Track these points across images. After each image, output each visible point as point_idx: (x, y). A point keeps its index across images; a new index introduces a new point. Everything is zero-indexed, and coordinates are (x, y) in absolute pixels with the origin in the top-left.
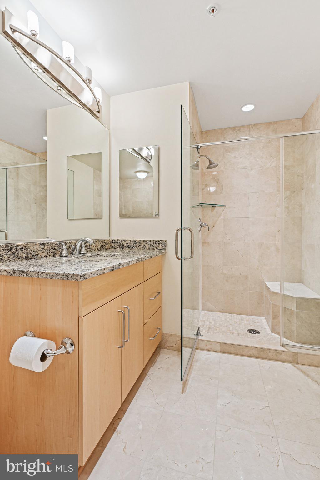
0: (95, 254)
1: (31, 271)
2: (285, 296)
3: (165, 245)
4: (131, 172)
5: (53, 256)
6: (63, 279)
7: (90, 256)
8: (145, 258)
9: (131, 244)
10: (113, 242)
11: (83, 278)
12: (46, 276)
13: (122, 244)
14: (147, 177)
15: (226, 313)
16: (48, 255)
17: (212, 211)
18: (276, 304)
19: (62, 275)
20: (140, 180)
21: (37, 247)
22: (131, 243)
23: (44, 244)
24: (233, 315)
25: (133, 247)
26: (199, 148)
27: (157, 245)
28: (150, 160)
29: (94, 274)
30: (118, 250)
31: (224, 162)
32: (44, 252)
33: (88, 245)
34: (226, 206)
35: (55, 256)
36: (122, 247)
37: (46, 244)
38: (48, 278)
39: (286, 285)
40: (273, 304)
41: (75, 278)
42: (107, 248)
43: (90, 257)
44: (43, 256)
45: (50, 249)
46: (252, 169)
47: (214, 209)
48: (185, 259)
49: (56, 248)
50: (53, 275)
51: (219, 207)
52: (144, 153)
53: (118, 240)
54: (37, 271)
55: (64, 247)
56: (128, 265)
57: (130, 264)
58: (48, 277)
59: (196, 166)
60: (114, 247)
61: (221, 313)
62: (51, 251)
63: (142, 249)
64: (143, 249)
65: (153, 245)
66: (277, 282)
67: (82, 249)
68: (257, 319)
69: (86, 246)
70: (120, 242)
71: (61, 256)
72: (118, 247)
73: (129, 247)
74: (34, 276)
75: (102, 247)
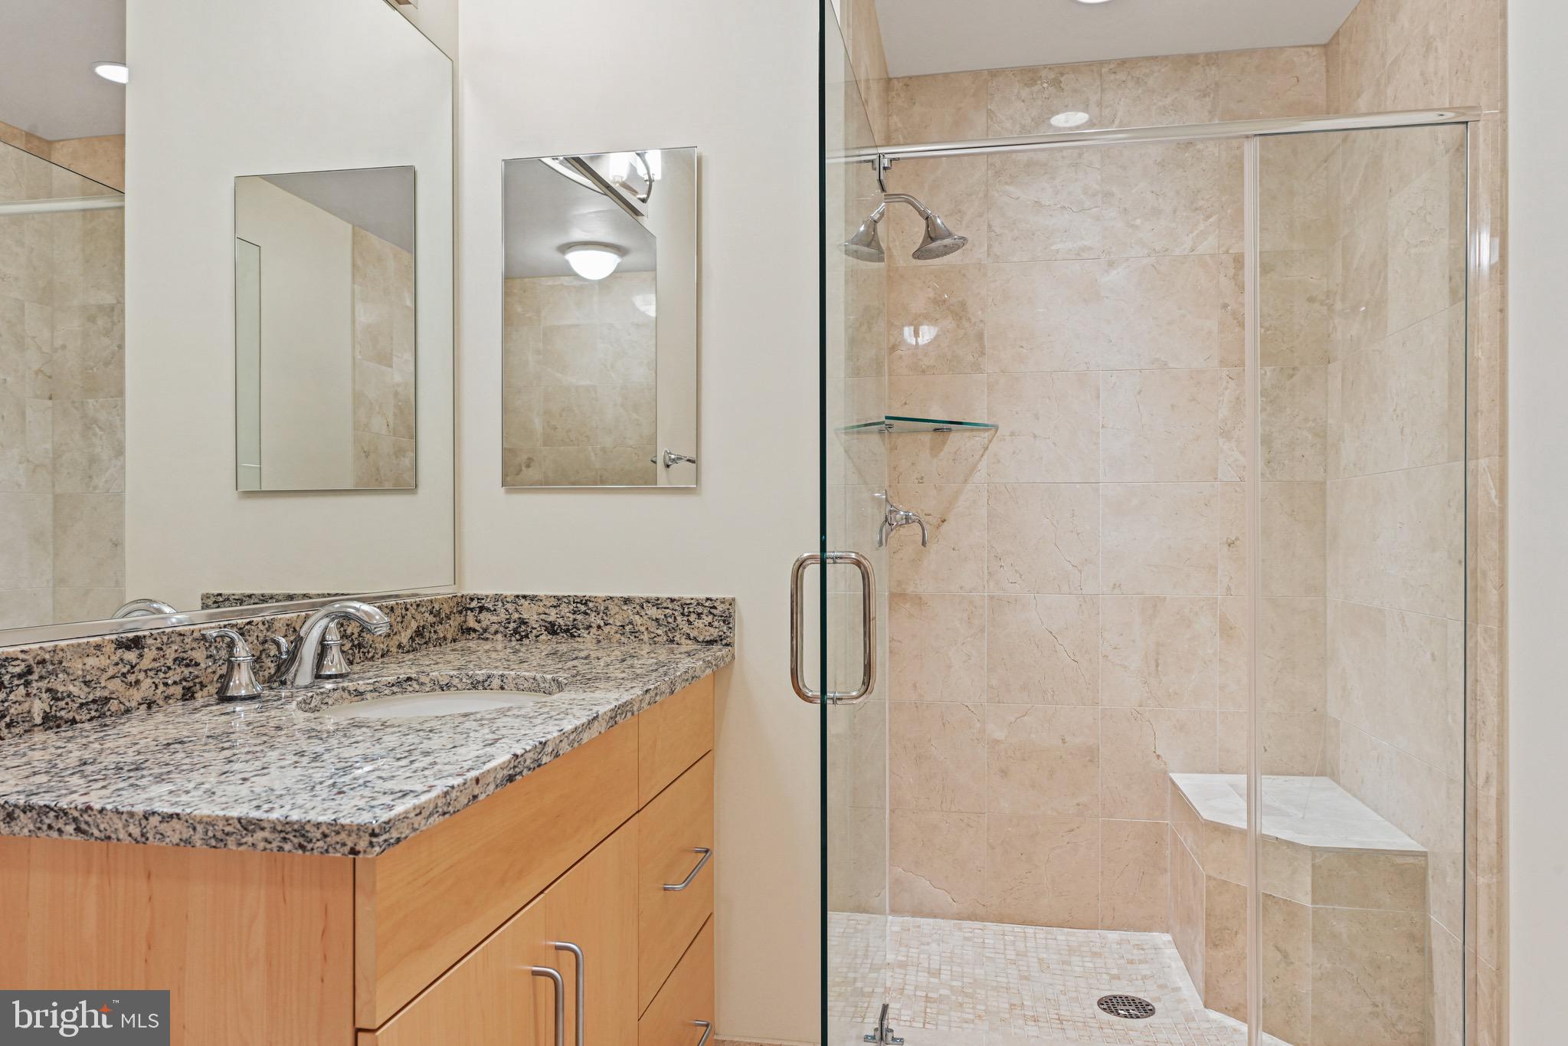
0: (392, 679)
1: (102, 811)
2: (1265, 841)
3: (727, 619)
4: (541, 249)
5: (184, 698)
6: (280, 849)
7: (371, 688)
8: (648, 697)
9: (563, 616)
10: (474, 604)
11: (385, 841)
12: (185, 836)
13: (516, 616)
14: (618, 272)
15: (1001, 920)
16: (159, 696)
17: (935, 450)
18: (1223, 878)
19: (274, 829)
20: (584, 286)
21: (103, 661)
22: (565, 609)
23: (136, 643)
24: (1030, 930)
25: (570, 632)
26: (885, 168)
27: (690, 623)
28: (644, 201)
29: (431, 815)
30: (500, 647)
31: (989, 226)
32: (137, 682)
33: (352, 628)
34: (996, 428)
35: (193, 697)
36: (520, 631)
37: (150, 641)
38: (198, 844)
39: (1270, 785)
40: (1209, 878)
41: (344, 844)
42: (445, 638)
43: (368, 696)
44: (134, 704)
45: (170, 663)
46: (1111, 264)
47: (944, 443)
48: (835, 700)
49: (199, 655)
50: (228, 829)
51: (967, 434)
52: (615, 168)
53: (497, 598)
54: (134, 809)
55: (243, 651)
56: (576, 745)
57: (586, 737)
58: (197, 839)
59: (869, 244)
60: (475, 631)
61: (978, 924)
62: (171, 673)
63: (619, 642)
64: (623, 639)
65: (670, 620)
66: (1222, 772)
67: (329, 658)
68: (1141, 948)
69: (344, 636)
70: (508, 606)
71: (224, 698)
72: (496, 632)
73: (552, 629)
74: (122, 835)
75: (419, 633)
